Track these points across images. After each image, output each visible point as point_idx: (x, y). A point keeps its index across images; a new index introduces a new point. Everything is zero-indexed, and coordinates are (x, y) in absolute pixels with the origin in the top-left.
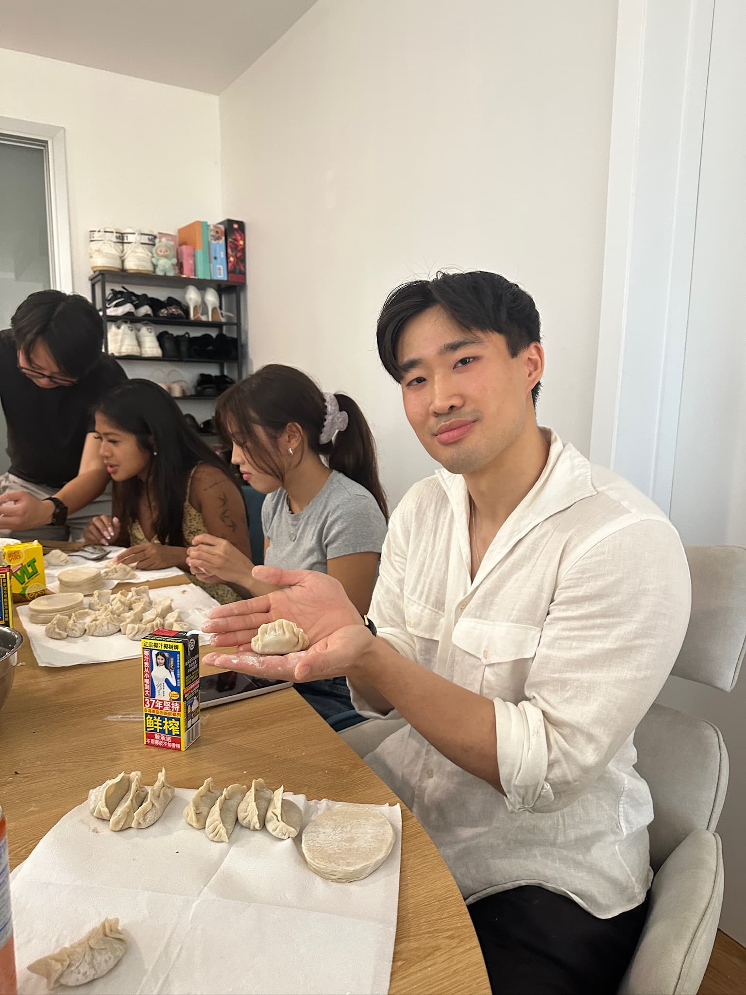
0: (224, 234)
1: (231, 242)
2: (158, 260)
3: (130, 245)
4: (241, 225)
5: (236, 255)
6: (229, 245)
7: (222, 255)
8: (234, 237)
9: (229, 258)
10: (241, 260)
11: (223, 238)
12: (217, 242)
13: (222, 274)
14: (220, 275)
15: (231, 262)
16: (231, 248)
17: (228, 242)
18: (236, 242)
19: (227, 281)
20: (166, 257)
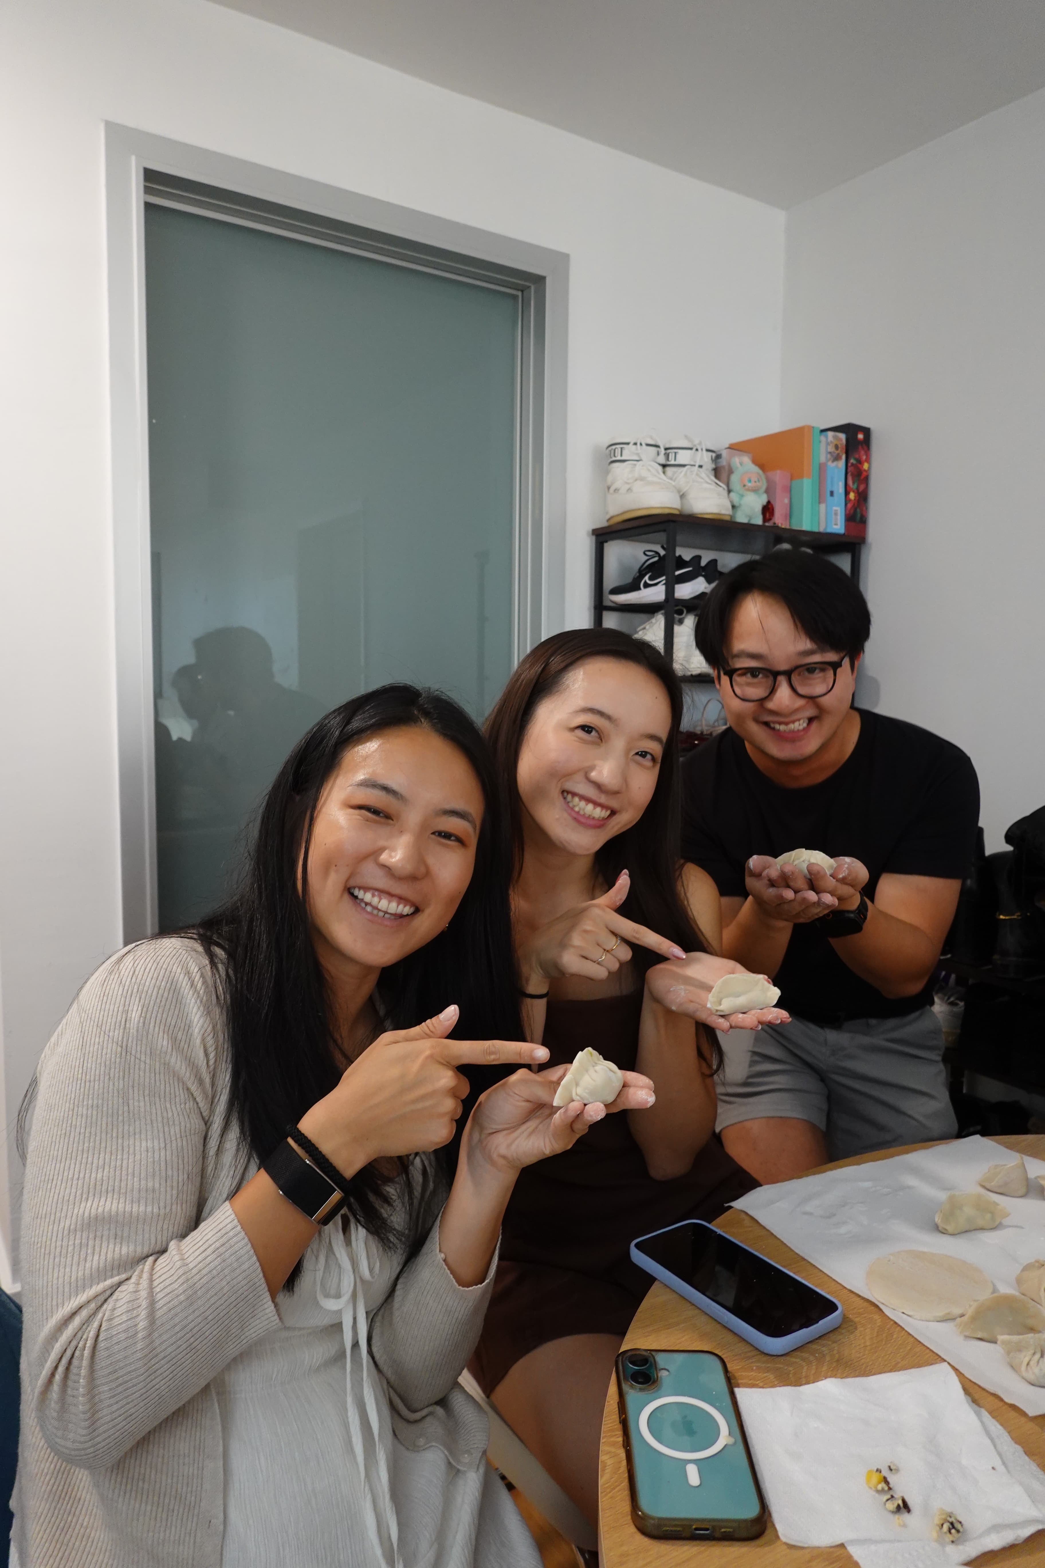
0: (844, 450)
1: (852, 464)
2: (742, 496)
3: (685, 469)
4: (867, 431)
5: (858, 489)
6: (849, 469)
7: (840, 489)
8: (857, 456)
9: (849, 493)
10: (863, 497)
11: (844, 457)
12: (835, 463)
13: (839, 523)
14: (836, 524)
15: (850, 500)
16: (853, 475)
17: (849, 465)
18: (859, 465)
19: (844, 534)
20: (755, 490)
